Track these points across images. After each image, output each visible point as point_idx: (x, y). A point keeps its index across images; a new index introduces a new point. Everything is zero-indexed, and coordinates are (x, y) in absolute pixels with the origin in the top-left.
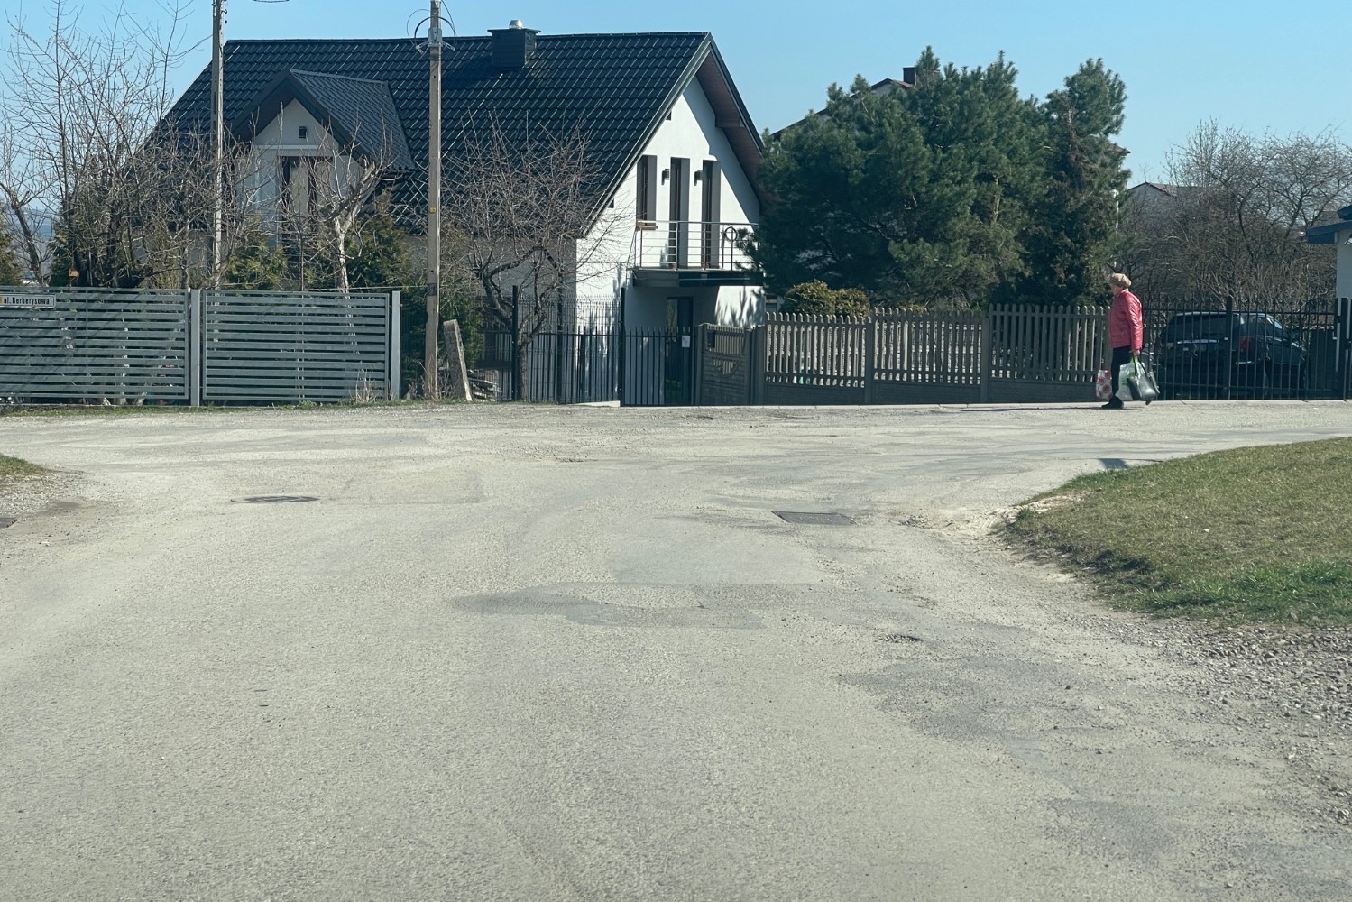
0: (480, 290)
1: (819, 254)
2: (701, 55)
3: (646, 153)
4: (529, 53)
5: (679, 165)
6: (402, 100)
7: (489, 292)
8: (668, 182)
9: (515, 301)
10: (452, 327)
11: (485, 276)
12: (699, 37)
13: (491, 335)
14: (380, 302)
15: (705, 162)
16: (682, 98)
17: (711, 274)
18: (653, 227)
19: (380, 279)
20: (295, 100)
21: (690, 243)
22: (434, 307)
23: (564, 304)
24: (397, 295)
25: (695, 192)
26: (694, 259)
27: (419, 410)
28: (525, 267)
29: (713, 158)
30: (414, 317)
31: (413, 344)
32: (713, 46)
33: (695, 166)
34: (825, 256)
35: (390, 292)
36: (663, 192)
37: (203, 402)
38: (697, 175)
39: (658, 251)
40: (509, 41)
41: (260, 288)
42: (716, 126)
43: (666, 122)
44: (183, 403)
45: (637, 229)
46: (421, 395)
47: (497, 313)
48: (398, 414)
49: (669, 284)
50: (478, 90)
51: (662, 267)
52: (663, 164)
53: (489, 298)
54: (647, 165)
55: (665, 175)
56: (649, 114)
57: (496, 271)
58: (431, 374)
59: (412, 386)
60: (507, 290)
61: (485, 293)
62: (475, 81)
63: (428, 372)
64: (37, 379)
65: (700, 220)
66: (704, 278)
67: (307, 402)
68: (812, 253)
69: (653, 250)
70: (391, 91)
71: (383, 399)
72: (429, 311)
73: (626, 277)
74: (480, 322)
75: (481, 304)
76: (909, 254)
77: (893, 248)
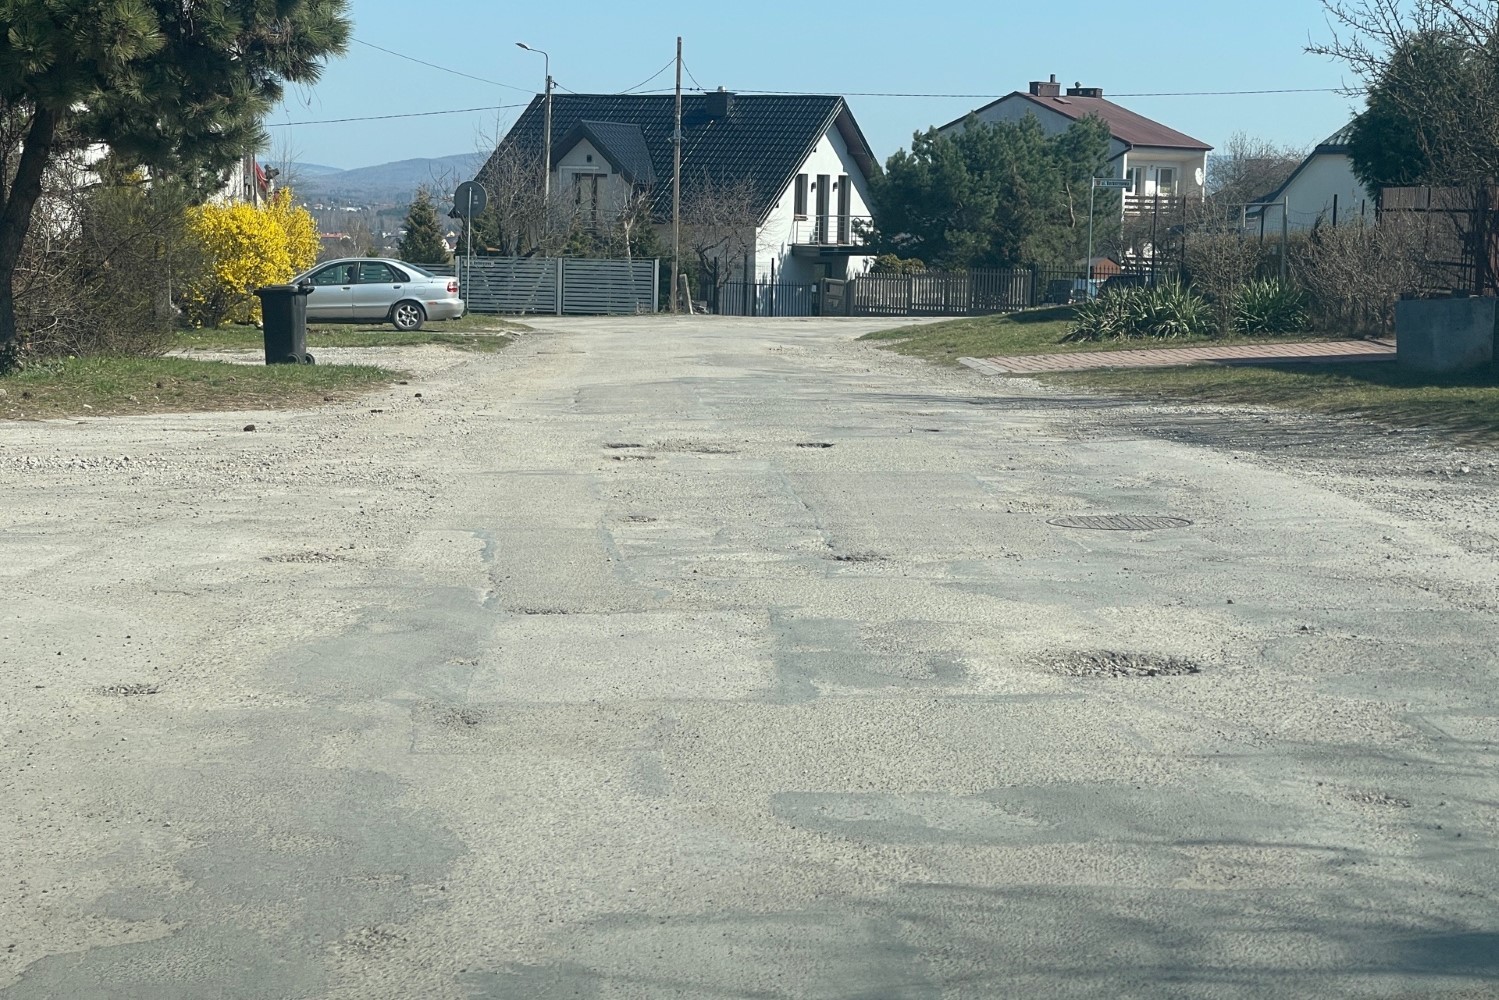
0: (697, 258)
1: (909, 235)
2: (839, 109)
3: (801, 172)
4: (730, 104)
5: (823, 179)
6: (649, 137)
7: (702, 259)
8: (815, 190)
9: (715, 265)
10: (684, 278)
11: (701, 252)
12: (836, 99)
13: (704, 284)
14: (649, 265)
15: (840, 177)
16: (824, 137)
17: (841, 248)
18: (805, 219)
19: (644, 253)
20: (584, 139)
21: (830, 229)
22: (675, 268)
23: (748, 266)
24: (657, 262)
25: (834, 197)
26: (832, 238)
27: (668, 317)
28: (721, 247)
29: (846, 174)
30: (665, 272)
31: (665, 288)
32: (845, 105)
33: (834, 179)
34: (911, 238)
35: (654, 260)
36: (812, 197)
37: (562, 313)
38: (835, 185)
39: (808, 234)
40: (719, 98)
41: (580, 257)
42: (848, 153)
43: (813, 153)
44: (554, 314)
45: (795, 220)
46: (668, 310)
47: (707, 271)
48: (658, 319)
49: (815, 255)
50: (697, 131)
51: (811, 244)
52: (812, 179)
53: (702, 263)
54: (801, 180)
55: (813, 186)
56: (802, 147)
57: (706, 249)
58: (673, 300)
59: (664, 307)
60: (711, 259)
61: (699, 260)
62: (696, 124)
63: (672, 299)
64: (484, 301)
65: (836, 214)
66: (836, 251)
67: (614, 314)
68: (903, 235)
69: (805, 233)
70: (643, 130)
71: (650, 313)
72: (673, 269)
73: (787, 250)
74: (697, 276)
75: (698, 267)
76: (957, 238)
77: (947, 234)
